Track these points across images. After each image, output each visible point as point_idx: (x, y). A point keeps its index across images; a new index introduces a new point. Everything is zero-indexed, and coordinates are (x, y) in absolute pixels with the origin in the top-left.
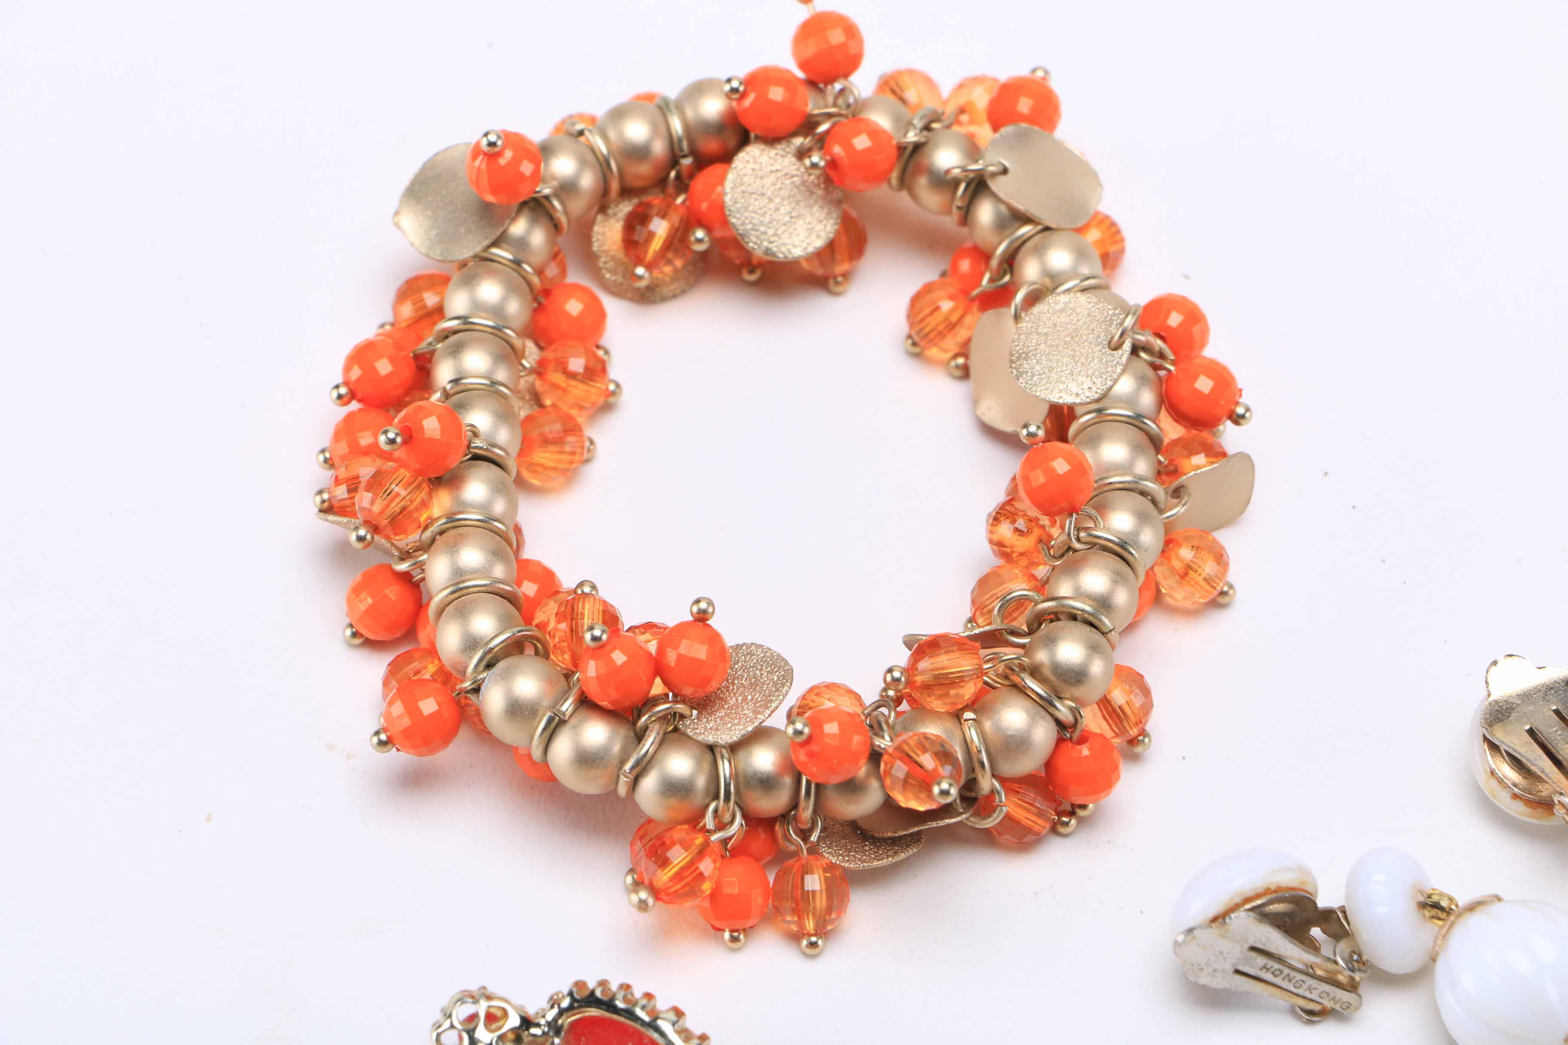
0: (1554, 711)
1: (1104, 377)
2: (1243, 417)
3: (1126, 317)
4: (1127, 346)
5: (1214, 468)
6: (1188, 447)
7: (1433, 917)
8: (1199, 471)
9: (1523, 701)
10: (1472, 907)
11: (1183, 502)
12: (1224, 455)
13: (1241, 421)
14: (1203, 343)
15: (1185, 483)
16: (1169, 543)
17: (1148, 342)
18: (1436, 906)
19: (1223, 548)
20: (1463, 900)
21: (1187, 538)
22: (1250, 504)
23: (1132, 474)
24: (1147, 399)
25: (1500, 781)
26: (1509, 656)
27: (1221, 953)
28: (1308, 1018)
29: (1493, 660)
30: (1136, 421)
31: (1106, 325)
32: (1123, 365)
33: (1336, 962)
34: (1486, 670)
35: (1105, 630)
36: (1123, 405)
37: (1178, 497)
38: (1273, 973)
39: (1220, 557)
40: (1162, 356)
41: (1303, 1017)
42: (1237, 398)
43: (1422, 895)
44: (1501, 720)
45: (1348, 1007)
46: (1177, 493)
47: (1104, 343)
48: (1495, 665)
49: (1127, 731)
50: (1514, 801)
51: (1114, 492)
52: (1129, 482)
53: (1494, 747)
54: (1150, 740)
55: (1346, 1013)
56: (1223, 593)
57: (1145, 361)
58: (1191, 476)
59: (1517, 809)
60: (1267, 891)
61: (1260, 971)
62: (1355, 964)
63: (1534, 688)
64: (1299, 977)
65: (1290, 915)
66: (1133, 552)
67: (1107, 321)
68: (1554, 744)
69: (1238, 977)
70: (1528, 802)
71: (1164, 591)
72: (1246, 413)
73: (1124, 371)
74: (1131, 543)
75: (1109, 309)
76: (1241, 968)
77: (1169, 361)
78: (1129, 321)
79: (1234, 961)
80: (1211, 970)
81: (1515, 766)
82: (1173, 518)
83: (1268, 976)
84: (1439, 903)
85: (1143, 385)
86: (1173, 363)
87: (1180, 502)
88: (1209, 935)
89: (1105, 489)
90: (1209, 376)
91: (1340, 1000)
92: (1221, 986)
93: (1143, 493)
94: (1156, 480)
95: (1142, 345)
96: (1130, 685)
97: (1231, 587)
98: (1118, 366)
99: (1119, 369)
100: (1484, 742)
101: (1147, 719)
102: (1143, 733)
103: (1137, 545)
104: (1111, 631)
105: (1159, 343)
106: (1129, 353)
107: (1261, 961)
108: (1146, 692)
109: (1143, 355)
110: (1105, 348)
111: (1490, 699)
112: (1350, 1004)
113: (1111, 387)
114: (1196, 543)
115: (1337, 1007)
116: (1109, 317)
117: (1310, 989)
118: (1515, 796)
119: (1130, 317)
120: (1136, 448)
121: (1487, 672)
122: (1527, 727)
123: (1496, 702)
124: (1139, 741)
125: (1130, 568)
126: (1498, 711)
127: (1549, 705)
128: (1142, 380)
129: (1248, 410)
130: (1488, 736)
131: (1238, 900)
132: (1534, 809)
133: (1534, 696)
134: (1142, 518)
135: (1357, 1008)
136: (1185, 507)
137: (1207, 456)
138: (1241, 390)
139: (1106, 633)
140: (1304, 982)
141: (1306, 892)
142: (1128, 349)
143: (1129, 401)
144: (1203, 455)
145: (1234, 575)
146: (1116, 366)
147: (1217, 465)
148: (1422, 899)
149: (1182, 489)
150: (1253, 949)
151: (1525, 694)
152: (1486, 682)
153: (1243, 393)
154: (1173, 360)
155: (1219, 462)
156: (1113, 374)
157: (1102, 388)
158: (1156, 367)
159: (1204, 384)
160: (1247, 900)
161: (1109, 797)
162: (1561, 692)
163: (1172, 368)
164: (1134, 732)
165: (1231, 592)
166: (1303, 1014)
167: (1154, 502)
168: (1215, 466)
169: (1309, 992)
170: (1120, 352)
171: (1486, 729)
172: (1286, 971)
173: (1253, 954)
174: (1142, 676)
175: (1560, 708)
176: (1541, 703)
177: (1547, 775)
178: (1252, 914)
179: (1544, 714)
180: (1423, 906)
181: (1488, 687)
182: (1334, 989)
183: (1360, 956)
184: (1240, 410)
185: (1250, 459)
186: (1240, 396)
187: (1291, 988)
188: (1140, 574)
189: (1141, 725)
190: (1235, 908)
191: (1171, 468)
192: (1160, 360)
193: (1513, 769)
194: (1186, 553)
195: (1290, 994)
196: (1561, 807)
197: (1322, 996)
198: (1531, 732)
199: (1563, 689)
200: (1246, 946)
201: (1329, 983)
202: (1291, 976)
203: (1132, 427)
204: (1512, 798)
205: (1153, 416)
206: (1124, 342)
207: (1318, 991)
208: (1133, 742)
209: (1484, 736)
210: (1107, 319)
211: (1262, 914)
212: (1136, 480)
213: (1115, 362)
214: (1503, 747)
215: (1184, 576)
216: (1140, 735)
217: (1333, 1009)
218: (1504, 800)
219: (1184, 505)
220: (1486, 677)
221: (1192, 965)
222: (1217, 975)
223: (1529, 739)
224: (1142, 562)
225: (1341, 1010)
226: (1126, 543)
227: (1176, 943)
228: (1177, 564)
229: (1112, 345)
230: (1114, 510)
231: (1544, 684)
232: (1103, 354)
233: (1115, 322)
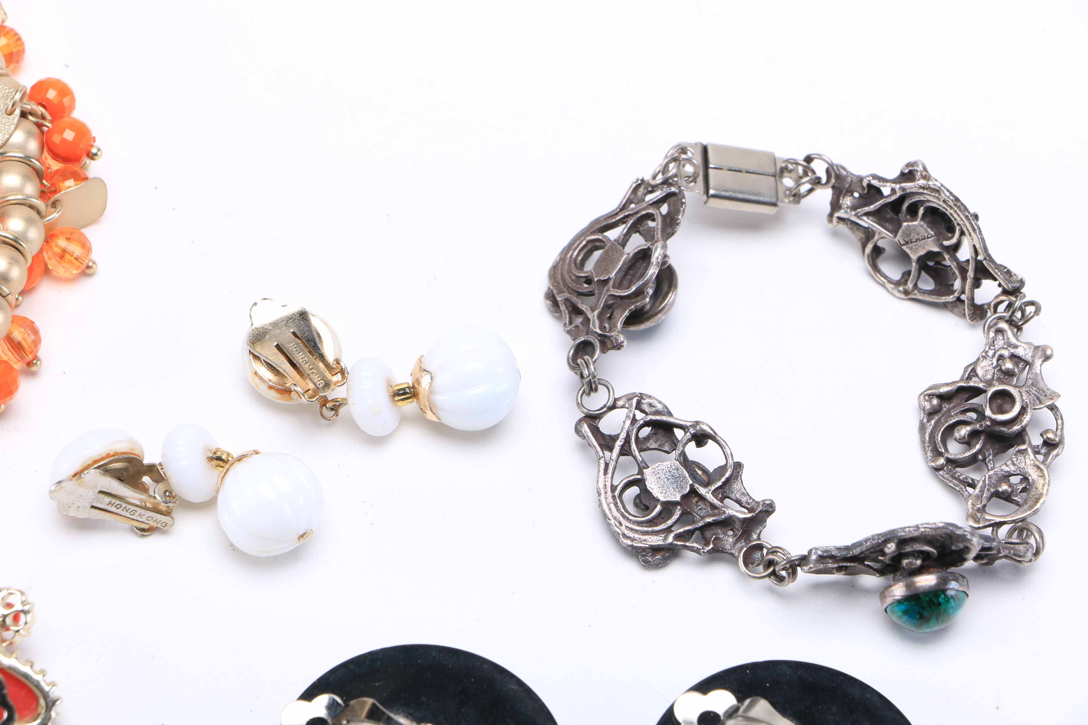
0: (292, 333)
1: (3, 133)
2: (96, 154)
3: (15, 94)
4: (17, 112)
5: (77, 188)
6: (64, 175)
7: (217, 466)
8: (67, 190)
9: (273, 327)
10: (240, 459)
11: (57, 210)
12: (86, 178)
13: (95, 157)
14: (72, 107)
15: (59, 198)
16: (50, 237)
17: (32, 109)
18: (219, 459)
19: (86, 238)
20: (235, 454)
21: (62, 233)
22: (106, 209)
23: (23, 194)
24: (33, 146)
25: (261, 378)
26: (264, 299)
27: (81, 496)
28: (141, 533)
29: (254, 302)
30: (26, 161)
31: (4, 99)
32: (15, 125)
33: (155, 498)
34: (249, 309)
35: (5, 295)
36: (16, 150)
37: (55, 207)
38: (115, 506)
39: (86, 246)
40: (43, 118)
41: (138, 533)
42: (92, 143)
43: (211, 452)
44: (259, 340)
45: (166, 526)
46: (54, 205)
47: (3, 111)
48: (256, 305)
49: (25, 357)
50: (269, 390)
51: (10, 206)
52: (20, 199)
53: (256, 357)
54: (41, 363)
55: (165, 529)
56: (88, 267)
57: (32, 121)
58: (62, 194)
59: (272, 395)
60: (108, 456)
61: (107, 506)
62: (168, 498)
63: (280, 319)
64: (133, 508)
65: (125, 469)
66: (22, 244)
67: (5, 97)
68: (292, 354)
69: (93, 510)
70: (278, 391)
71: (50, 267)
72: (97, 152)
73: (16, 128)
74: (21, 238)
75: (6, 89)
76: (95, 505)
77: (48, 121)
78: (18, 96)
79: (89, 500)
80: (75, 507)
81: (270, 368)
82: (51, 221)
83: (113, 509)
84: (221, 456)
85: (29, 136)
86: (51, 122)
87: (56, 210)
88: (72, 486)
89: (5, 204)
90: (72, 129)
91: (160, 521)
92: (83, 517)
93: (32, 207)
94: (40, 198)
95: (29, 111)
96: (25, 329)
97: (94, 263)
98: (12, 126)
99: (13, 127)
100: (250, 354)
101: (37, 349)
102: (36, 358)
103: (26, 239)
104: (8, 295)
105: (40, 110)
106: (19, 116)
107: (107, 499)
108: (35, 332)
109: (30, 117)
110: (4, 114)
111: (253, 327)
112: (167, 523)
113: (8, 139)
114: (68, 236)
115: (159, 525)
116: (6, 94)
117: (140, 515)
118: (271, 387)
119: (18, 93)
120: (26, 178)
121: (251, 310)
122: (275, 344)
123: (257, 329)
124: (33, 363)
125: (21, 254)
126: (257, 334)
127: (289, 329)
128: (29, 134)
129: (99, 150)
130: (251, 351)
131: (90, 462)
132: (283, 395)
133: (280, 324)
134: (29, 222)
135: (172, 526)
136: (59, 214)
137: (75, 180)
138: (94, 138)
139: (5, 296)
140: (136, 511)
141: (135, 454)
142: (18, 114)
143: (21, 147)
144: (72, 180)
145: (94, 255)
146: (10, 125)
147: (79, 186)
148: (211, 455)
149: (57, 202)
150: (101, 492)
151: (274, 323)
152: (250, 316)
153: (96, 139)
154: (50, 120)
155: (80, 185)
156: (9, 131)
157: (2, 139)
158: (39, 126)
159: (69, 135)
160: (95, 462)
161: (12, 400)
162: (296, 321)
163: (49, 125)
164: (29, 358)
165: (94, 266)
166: (138, 531)
167: (39, 213)
168: (77, 186)
169: (140, 517)
170: (13, 116)
171: (250, 346)
172: (124, 505)
173: (102, 496)
174: (33, 323)
175: (296, 331)
176: (284, 328)
177: (287, 374)
178: (97, 471)
179: (285, 335)
180: (211, 459)
181: (251, 320)
182: (155, 514)
183: (171, 493)
184: (94, 150)
185: (102, 180)
186: (94, 141)
187: (128, 515)
188: (28, 257)
189: (33, 353)
190: (87, 467)
191: (53, 189)
192: (41, 121)
193: (268, 370)
194: (62, 242)
195: (129, 519)
196: (295, 393)
197: (148, 519)
198: (278, 347)
199: (297, 318)
200: (97, 491)
201: (152, 511)
202: (128, 508)
203: (22, 164)
204: (268, 389)
205: (38, 157)
206: (15, 110)
207: (146, 516)
208: (29, 364)
209: (250, 351)
210: (5, 95)
211: (105, 469)
212: (24, 197)
213: (10, 123)
214: (262, 358)
215: (62, 257)
216: (34, 360)
217: (157, 527)
218: (264, 390)
219: (58, 212)
220: (250, 314)
221: (63, 504)
222: (80, 510)
223: (276, 351)
224: (29, 250)
225: (161, 527)
226: (17, 238)
227: (51, 492)
228: (56, 250)
229: (8, 112)
230: (9, 217)
231: (286, 316)
232: (2, 118)
233: (10, 97)
